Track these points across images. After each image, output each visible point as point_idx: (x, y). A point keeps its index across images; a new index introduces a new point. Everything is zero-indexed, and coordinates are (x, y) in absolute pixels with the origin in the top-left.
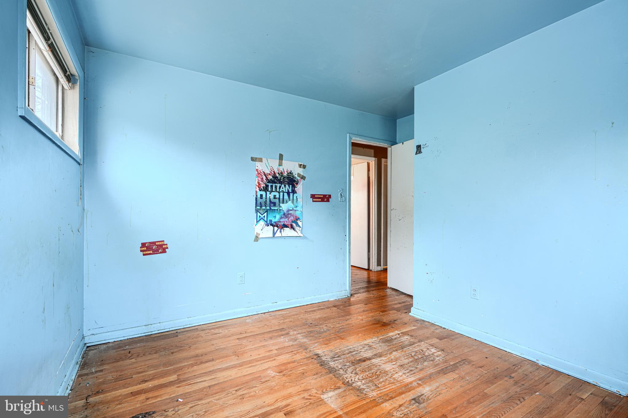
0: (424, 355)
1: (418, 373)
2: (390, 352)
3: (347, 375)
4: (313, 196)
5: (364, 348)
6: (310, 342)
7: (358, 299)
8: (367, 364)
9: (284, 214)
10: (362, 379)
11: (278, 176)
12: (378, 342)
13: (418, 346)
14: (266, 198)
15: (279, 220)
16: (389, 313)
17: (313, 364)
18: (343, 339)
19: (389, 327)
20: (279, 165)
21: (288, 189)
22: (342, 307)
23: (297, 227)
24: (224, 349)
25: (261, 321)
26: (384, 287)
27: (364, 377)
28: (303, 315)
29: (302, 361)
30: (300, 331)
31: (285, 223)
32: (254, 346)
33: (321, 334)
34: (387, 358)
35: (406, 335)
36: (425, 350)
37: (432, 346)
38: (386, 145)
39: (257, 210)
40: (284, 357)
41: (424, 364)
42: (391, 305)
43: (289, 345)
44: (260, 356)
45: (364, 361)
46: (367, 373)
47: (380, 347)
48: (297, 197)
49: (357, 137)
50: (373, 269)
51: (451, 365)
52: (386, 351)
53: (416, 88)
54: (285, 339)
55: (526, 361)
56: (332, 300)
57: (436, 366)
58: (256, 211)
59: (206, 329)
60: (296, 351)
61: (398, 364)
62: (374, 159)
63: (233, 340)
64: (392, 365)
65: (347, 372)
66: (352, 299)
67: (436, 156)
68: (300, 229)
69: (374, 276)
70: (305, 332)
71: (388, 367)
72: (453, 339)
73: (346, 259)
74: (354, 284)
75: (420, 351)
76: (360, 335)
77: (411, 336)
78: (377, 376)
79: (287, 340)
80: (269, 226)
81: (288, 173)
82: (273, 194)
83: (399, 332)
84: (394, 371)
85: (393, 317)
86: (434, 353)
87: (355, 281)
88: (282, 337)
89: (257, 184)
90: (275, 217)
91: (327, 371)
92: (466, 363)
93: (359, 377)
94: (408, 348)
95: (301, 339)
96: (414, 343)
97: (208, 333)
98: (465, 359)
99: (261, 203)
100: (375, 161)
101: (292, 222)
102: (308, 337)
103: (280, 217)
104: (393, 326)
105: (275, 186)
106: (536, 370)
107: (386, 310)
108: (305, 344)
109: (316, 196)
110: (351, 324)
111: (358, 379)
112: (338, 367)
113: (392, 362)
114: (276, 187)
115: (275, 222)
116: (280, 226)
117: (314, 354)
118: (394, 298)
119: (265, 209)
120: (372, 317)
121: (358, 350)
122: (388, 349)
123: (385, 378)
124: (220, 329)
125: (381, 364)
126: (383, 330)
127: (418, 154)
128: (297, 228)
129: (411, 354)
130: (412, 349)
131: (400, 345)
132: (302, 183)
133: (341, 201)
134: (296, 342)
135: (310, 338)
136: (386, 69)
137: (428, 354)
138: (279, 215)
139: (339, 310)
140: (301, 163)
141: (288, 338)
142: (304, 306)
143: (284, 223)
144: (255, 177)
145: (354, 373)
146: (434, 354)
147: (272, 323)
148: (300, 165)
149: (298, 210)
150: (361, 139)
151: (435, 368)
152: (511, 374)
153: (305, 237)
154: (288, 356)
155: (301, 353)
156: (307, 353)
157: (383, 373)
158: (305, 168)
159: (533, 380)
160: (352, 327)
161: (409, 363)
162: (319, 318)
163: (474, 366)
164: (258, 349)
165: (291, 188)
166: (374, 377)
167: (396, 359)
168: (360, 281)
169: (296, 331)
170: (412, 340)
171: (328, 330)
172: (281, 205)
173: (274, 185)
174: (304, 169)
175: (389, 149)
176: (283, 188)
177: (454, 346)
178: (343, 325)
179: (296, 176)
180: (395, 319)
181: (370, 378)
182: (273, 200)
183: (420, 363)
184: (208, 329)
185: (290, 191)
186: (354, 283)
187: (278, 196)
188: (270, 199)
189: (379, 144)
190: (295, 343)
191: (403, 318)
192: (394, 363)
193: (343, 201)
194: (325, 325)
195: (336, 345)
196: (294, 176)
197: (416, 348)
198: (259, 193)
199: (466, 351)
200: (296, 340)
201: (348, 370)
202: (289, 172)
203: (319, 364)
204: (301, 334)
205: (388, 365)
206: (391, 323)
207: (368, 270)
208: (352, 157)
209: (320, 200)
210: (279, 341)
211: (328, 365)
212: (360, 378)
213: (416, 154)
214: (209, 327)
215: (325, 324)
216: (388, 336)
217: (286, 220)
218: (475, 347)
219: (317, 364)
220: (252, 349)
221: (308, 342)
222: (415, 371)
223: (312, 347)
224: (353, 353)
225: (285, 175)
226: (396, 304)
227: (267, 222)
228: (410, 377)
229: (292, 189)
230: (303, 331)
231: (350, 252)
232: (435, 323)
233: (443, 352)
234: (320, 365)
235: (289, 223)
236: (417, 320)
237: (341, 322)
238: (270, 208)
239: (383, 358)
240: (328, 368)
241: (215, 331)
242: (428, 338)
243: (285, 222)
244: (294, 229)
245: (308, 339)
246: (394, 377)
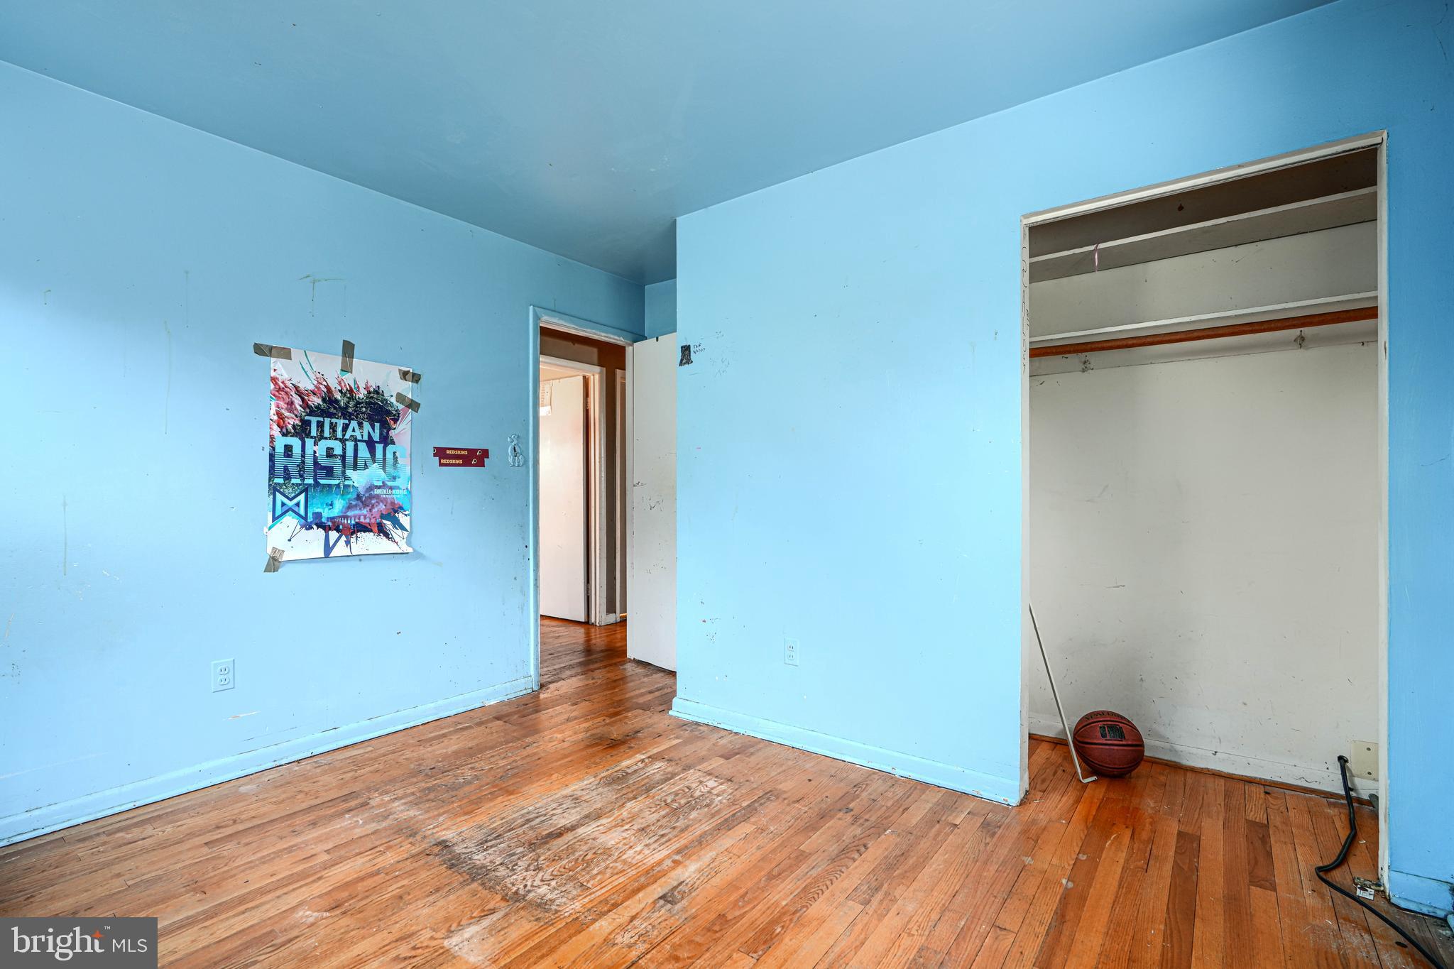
0: (692, 796)
1: (676, 839)
2: (620, 803)
3: (515, 877)
4: (440, 453)
5: (563, 804)
6: (427, 816)
7: (556, 693)
8: (566, 841)
9: (359, 497)
10: (552, 878)
11: (339, 398)
12: (595, 787)
13: (680, 779)
14: (303, 456)
15: (342, 512)
16: (626, 717)
17: (428, 868)
18: (512, 793)
19: (622, 749)
20: (342, 370)
21: (369, 433)
22: (516, 716)
23: (395, 530)
24: (159, 878)
25: (289, 783)
26: (619, 660)
27: (555, 873)
28: (412, 751)
29: (400, 865)
30: (400, 792)
31: (362, 520)
32: (259, 855)
33: (456, 790)
34: (612, 818)
35: (659, 760)
36: (694, 785)
37: (710, 774)
38: (622, 341)
39: (274, 487)
40: (348, 866)
41: (691, 817)
42: (632, 697)
43: (366, 833)
44: (274, 879)
45: (560, 835)
46: (564, 862)
47: (599, 797)
48: (394, 453)
49: (554, 317)
50: (598, 622)
51: (744, 809)
52: (612, 803)
53: (679, 220)
54: (355, 819)
55: (874, 773)
56: (492, 703)
57: (713, 816)
58: (270, 489)
59: (98, 835)
60: (386, 845)
61: (635, 827)
62: (597, 369)
63: (189, 850)
64: (623, 832)
65: (514, 870)
66: (542, 696)
67: (719, 371)
68: (406, 534)
69: (600, 637)
70: (413, 794)
71: (611, 839)
72: (752, 754)
73: (528, 601)
74: (549, 659)
75: (684, 791)
76: (555, 776)
77: (668, 760)
78: (585, 865)
79: (361, 822)
80: (311, 528)
81: (369, 392)
82: (324, 444)
83: (643, 757)
84: (625, 844)
85: (632, 724)
86: (712, 789)
87: (552, 652)
88: (347, 816)
89: (276, 418)
90: (331, 505)
91: (465, 879)
92: (772, 798)
93: (543, 876)
94: (660, 787)
95: (402, 811)
96: (674, 775)
97: (104, 844)
98: (771, 791)
99: (286, 469)
100: (601, 373)
101: (383, 516)
102: (423, 802)
103: (346, 506)
104: (632, 745)
105: (331, 423)
106: (890, 787)
107: (621, 711)
108: (412, 822)
109: (448, 452)
110: (535, 754)
111: (542, 881)
112: (495, 863)
113: (622, 826)
114: (333, 427)
115: (331, 519)
116: (347, 527)
117: (434, 843)
118: (638, 682)
119: (300, 484)
120: (587, 730)
121: (548, 813)
122: (617, 798)
123: (603, 865)
124: (147, 826)
125: (597, 836)
126: (609, 756)
127: (685, 364)
128: (396, 533)
129: (665, 801)
130: (669, 788)
131: (644, 785)
132: (410, 418)
133: (514, 466)
134: (388, 821)
135: (428, 805)
136: (613, 169)
137: (701, 793)
138: (344, 500)
139: (508, 726)
140: (406, 369)
141: (366, 815)
142: (415, 729)
143: (357, 520)
144: (269, 398)
145: (532, 868)
146: (713, 791)
147: (321, 783)
148: (404, 375)
149: (398, 488)
150: (562, 322)
151: (711, 821)
152: (849, 803)
153: (417, 555)
154: (360, 861)
155: (399, 846)
156: (413, 845)
157: (601, 854)
158: (417, 381)
159: (884, 808)
160: (539, 762)
161: (658, 821)
162: (456, 753)
163: (786, 802)
164: (274, 858)
165: (377, 431)
166: (579, 867)
167: (633, 818)
168: (565, 651)
169: (389, 794)
170: (670, 769)
171: (476, 777)
172: (349, 473)
173: (327, 421)
174: (415, 384)
175: (629, 350)
176: (354, 430)
177: (752, 768)
178: (514, 761)
179: (393, 400)
180: (637, 729)
181: (570, 871)
182: (324, 461)
183: (681, 817)
184: (104, 832)
185: (376, 437)
186: (550, 656)
187: (338, 451)
188: (315, 458)
189: (605, 336)
190: (384, 824)
191: (655, 724)
192: (627, 827)
193: (518, 466)
194: (470, 766)
195: (495, 809)
196: (387, 400)
197: (677, 785)
198: (281, 443)
199: (773, 774)
200: (386, 818)
201: (520, 863)
202: (372, 390)
203: (445, 866)
204: (401, 798)
205: (614, 835)
206: (628, 738)
207: (587, 623)
208: (541, 359)
209: (460, 462)
210: (338, 829)
211: (469, 862)
212: (547, 877)
213: (681, 364)
214: (109, 828)
215: (471, 764)
216: (618, 768)
217: (365, 511)
218: (790, 763)
219: (440, 865)
220: (252, 864)
221: (420, 817)
222: (670, 836)
223: (429, 827)
224: (533, 823)
225: (362, 396)
226: (642, 695)
227: (305, 518)
228: (660, 851)
229: (381, 434)
230: (409, 791)
231: (536, 586)
232: (719, 726)
233: (729, 783)
234: (446, 868)
235: (373, 521)
236: (683, 725)
237: (510, 754)
238: (315, 480)
239: (604, 821)
240: (469, 869)
241: (130, 836)
242: (703, 759)
243: (362, 517)
244: (387, 535)
245: (419, 809)
246: (624, 857)
